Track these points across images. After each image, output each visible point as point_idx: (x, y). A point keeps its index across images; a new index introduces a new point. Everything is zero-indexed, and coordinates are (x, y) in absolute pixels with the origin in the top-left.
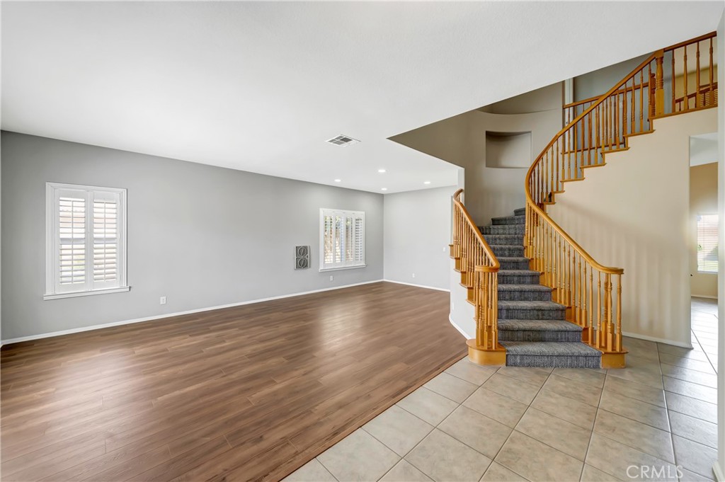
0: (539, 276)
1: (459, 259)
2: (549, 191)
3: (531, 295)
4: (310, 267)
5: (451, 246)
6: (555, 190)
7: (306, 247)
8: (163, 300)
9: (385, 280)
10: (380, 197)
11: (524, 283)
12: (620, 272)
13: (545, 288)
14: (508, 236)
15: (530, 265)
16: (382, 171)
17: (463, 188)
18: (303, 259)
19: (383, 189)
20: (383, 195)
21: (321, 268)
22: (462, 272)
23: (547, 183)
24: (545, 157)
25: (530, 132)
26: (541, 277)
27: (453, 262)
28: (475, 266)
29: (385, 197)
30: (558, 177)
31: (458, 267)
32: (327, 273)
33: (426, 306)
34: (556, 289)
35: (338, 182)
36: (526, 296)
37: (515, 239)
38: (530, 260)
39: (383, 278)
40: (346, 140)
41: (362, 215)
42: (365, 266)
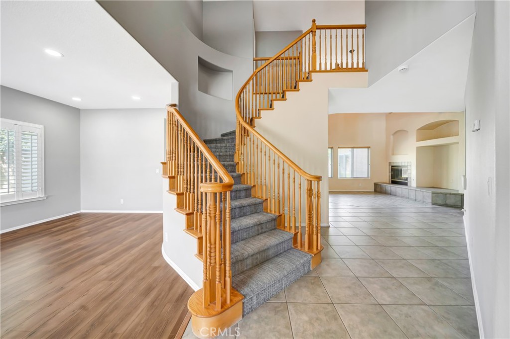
0: (251, 189)
1: (174, 177)
2: (251, 117)
3: (248, 209)
5: (164, 163)
6: (254, 116)
9: (82, 211)
10: (75, 112)
11: (240, 198)
12: (319, 178)
13: (259, 201)
14: (221, 154)
15: (242, 180)
17: (177, 103)
22: (178, 194)
23: (249, 110)
24: (247, 87)
25: (232, 71)
26: (253, 191)
27: (167, 181)
28: (200, 185)
29: (81, 111)
30: (256, 106)
31: (172, 188)
33: (134, 238)
34: (266, 200)
36: (245, 211)
37: (227, 155)
38: (241, 175)
39: (80, 210)
41: (38, 128)
42: (45, 198)
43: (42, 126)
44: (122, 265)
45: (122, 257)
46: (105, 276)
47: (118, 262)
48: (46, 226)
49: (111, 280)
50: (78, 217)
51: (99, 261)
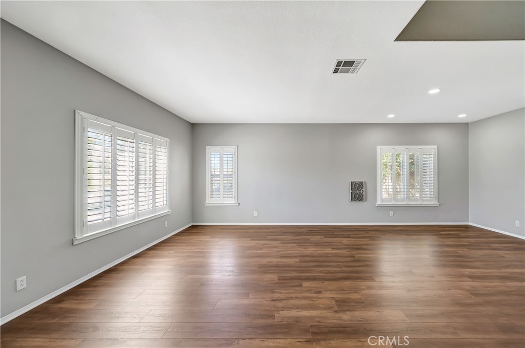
4: (366, 201)
7: (362, 183)
8: (255, 214)
16: (434, 91)
18: (358, 192)
19: (460, 116)
20: (467, 124)
21: (379, 202)
29: (469, 124)
32: (385, 208)
35: (391, 117)
40: (349, 64)
41: (433, 149)
42: (438, 205)
43: (436, 147)
44: (489, 289)
45: (493, 282)
46: (468, 288)
47: (486, 284)
48: (437, 228)
49: (472, 294)
50: (467, 228)
51: (467, 273)
